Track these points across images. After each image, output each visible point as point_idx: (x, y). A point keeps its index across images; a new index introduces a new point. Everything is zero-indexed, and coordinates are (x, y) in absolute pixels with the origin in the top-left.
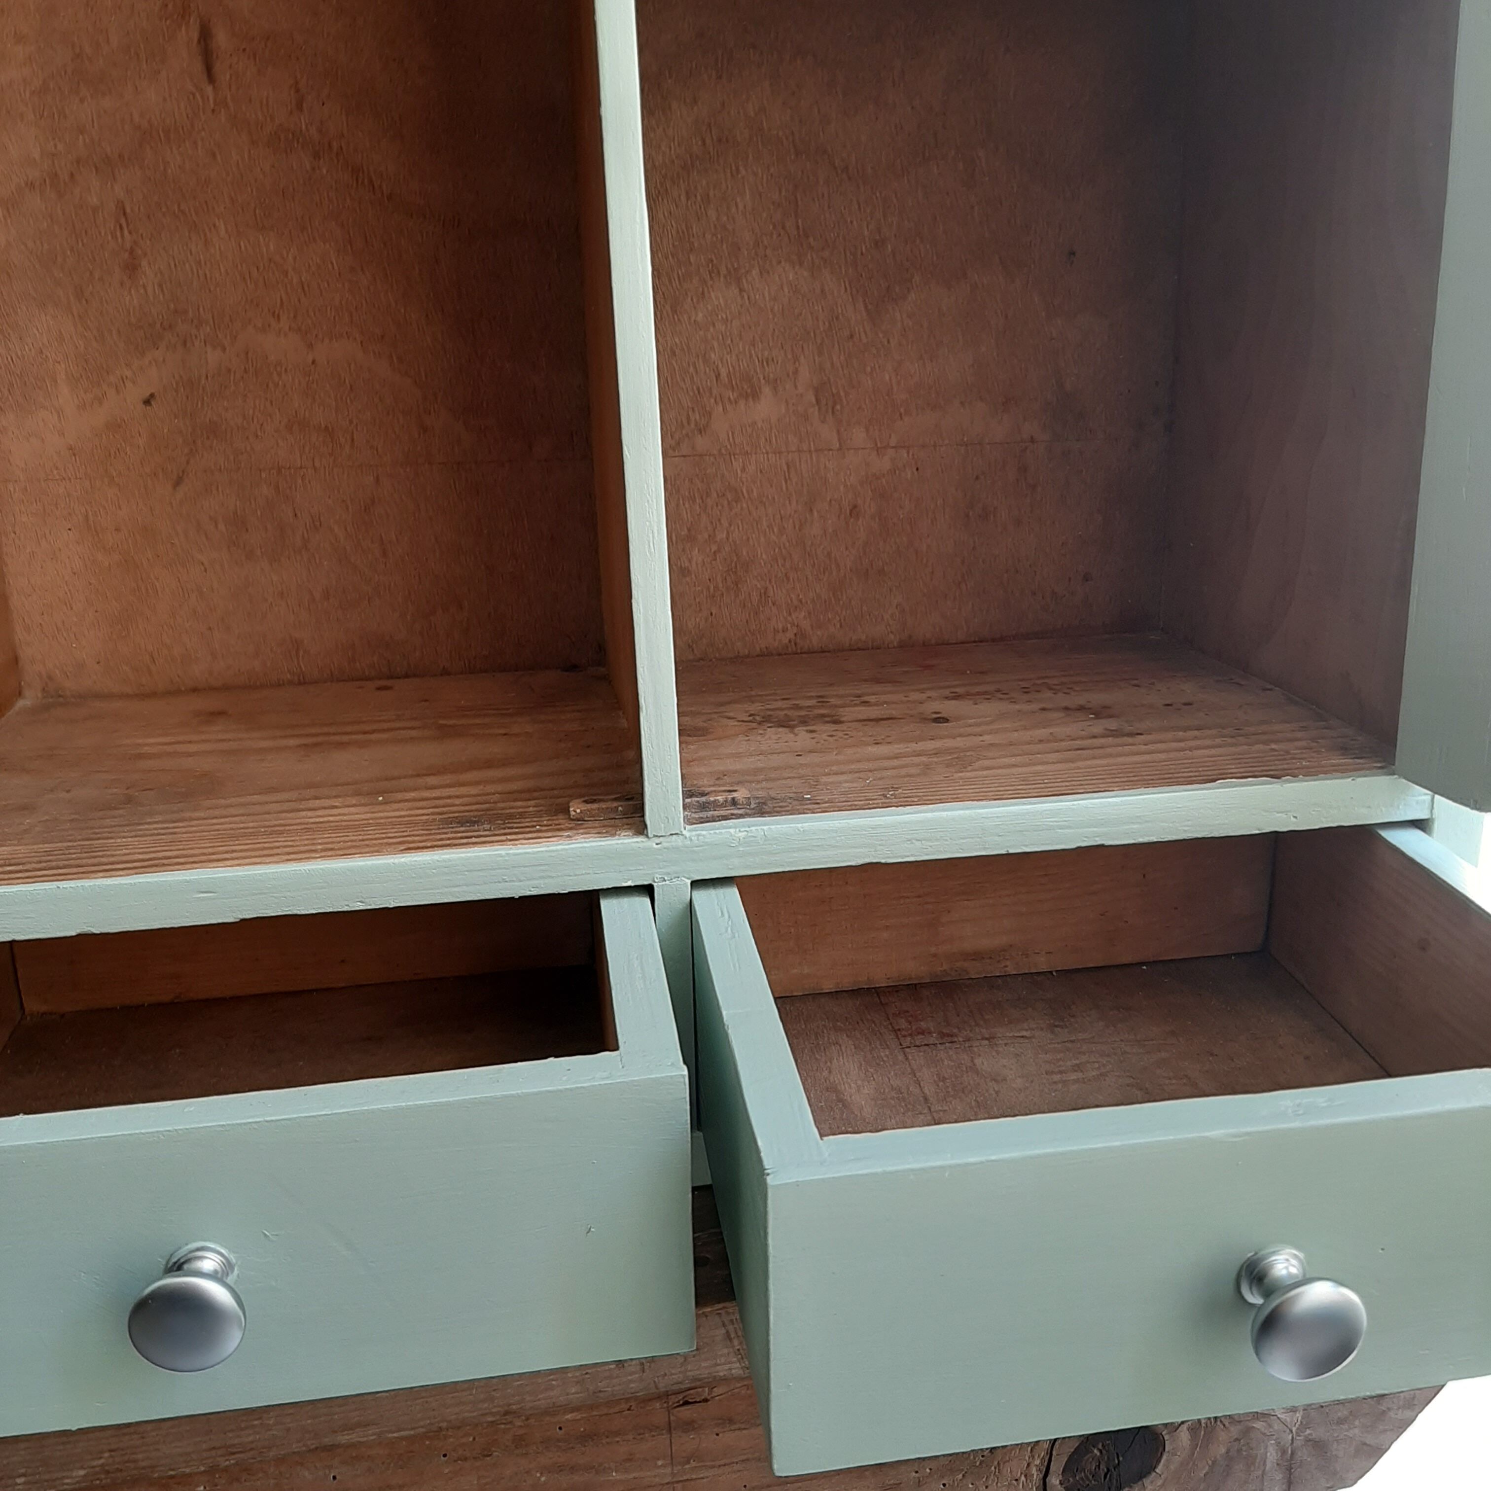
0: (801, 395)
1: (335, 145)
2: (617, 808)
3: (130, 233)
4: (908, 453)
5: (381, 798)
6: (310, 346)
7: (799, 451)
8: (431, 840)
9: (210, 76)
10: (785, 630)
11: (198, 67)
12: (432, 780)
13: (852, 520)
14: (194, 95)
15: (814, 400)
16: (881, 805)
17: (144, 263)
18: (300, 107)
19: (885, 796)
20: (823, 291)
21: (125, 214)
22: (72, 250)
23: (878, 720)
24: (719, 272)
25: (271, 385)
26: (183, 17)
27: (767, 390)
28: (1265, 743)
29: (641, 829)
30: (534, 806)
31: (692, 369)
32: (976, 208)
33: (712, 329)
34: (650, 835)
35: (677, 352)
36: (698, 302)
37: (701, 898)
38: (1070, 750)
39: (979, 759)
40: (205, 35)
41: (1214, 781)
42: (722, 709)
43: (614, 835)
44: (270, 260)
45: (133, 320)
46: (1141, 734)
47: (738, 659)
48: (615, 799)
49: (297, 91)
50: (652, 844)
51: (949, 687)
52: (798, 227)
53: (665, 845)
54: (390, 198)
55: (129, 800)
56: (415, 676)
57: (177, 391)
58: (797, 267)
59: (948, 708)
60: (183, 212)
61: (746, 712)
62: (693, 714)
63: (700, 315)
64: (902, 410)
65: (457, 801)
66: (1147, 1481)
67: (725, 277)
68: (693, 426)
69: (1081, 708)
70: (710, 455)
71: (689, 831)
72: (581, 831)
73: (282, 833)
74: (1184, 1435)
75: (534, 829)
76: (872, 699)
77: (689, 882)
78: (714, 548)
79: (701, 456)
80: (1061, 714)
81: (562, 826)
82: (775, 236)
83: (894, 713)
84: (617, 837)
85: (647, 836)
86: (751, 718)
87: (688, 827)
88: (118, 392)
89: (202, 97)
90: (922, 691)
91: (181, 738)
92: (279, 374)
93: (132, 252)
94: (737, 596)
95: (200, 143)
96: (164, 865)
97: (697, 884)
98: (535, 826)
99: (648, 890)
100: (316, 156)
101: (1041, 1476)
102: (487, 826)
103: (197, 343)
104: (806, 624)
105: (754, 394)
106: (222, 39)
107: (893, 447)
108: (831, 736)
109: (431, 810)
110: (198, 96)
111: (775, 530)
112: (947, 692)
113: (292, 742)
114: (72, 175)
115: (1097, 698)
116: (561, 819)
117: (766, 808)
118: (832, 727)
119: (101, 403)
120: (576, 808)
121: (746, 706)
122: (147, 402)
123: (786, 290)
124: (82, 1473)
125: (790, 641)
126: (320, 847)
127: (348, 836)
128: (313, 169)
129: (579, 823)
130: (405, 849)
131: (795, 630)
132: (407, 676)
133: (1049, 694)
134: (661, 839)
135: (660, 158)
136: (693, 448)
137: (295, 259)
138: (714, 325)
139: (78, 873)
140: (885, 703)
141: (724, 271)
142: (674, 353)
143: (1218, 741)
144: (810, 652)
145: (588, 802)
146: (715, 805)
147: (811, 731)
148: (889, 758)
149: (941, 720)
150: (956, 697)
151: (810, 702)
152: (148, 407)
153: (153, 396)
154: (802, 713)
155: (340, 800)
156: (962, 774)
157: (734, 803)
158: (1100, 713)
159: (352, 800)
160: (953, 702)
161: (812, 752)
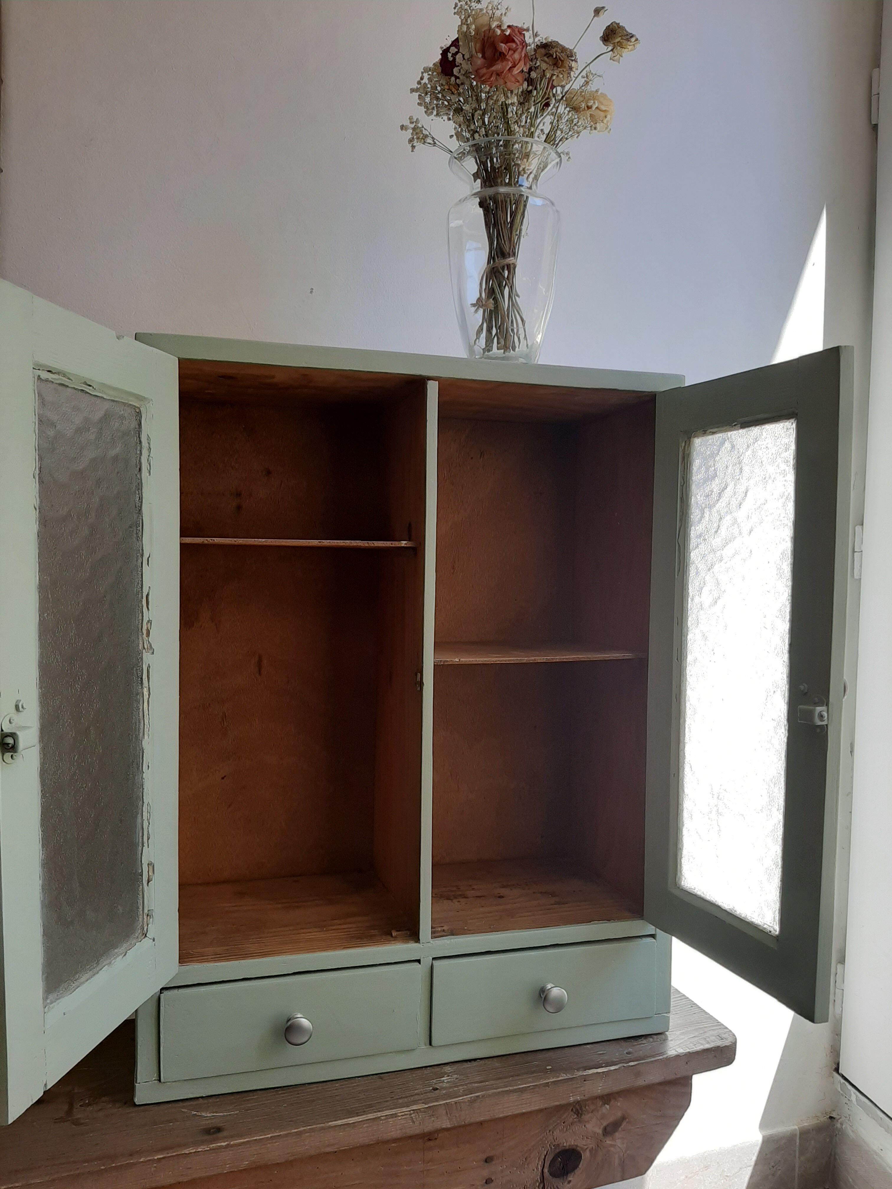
2: (410, 934)
3: (226, 723)
5: (325, 929)
8: (350, 945)
9: (260, 674)
11: (256, 671)
12: (338, 922)
14: (253, 679)
16: (489, 931)
18: (288, 682)
19: (490, 928)
21: (225, 716)
22: (206, 728)
23: (480, 897)
25: (266, 772)
26: (251, 656)
28: (605, 907)
29: (418, 941)
30: (379, 932)
37: (436, 963)
38: (544, 910)
39: (517, 913)
40: (259, 661)
41: (591, 922)
43: (408, 943)
45: (223, 751)
46: (567, 903)
48: (406, 930)
49: (288, 678)
50: (420, 946)
51: (500, 882)
53: (425, 946)
56: (304, 876)
57: (231, 775)
59: (503, 891)
65: (351, 930)
66: (576, 1171)
69: (546, 892)
71: (433, 941)
72: (397, 941)
74: (588, 1153)
75: (381, 941)
76: (475, 887)
77: (431, 958)
80: (539, 895)
81: (391, 939)
83: (485, 894)
84: (412, 944)
85: (420, 943)
87: (431, 940)
88: (214, 774)
89: (257, 680)
90: (491, 884)
93: (226, 728)
95: (254, 694)
96: (270, 954)
97: (434, 959)
98: (381, 939)
99: (419, 961)
100: (291, 697)
101: (542, 1168)
102: (365, 940)
103: (243, 758)
106: (265, 662)
108: (466, 903)
109: (344, 933)
110: (255, 679)
112: (500, 885)
113: (280, 906)
114: (210, 704)
115: (550, 888)
116: (389, 937)
117: (453, 932)
118: (465, 899)
119: (206, 779)
120: (394, 934)
122: (223, 778)
124: (247, 1163)
126: (315, 947)
127: (322, 943)
129: (395, 939)
130: (344, 948)
133: (534, 886)
134: (423, 944)
139: (239, 958)
140: (480, 889)
145: (397, 931)
146: (438, 932)
147: (459, 902)
148: (488, 913)
149: (502, 897)
150: (504, 887)
151: (455, 889)
152: (223, 780)
153: (225, 776)
154: (453, 894)
155: (312, 929)
156: (513, 919)
157: (444, 931)
158: (553, 895)
159: (316, 930)
160: (503, 889)
161: (462, 910)
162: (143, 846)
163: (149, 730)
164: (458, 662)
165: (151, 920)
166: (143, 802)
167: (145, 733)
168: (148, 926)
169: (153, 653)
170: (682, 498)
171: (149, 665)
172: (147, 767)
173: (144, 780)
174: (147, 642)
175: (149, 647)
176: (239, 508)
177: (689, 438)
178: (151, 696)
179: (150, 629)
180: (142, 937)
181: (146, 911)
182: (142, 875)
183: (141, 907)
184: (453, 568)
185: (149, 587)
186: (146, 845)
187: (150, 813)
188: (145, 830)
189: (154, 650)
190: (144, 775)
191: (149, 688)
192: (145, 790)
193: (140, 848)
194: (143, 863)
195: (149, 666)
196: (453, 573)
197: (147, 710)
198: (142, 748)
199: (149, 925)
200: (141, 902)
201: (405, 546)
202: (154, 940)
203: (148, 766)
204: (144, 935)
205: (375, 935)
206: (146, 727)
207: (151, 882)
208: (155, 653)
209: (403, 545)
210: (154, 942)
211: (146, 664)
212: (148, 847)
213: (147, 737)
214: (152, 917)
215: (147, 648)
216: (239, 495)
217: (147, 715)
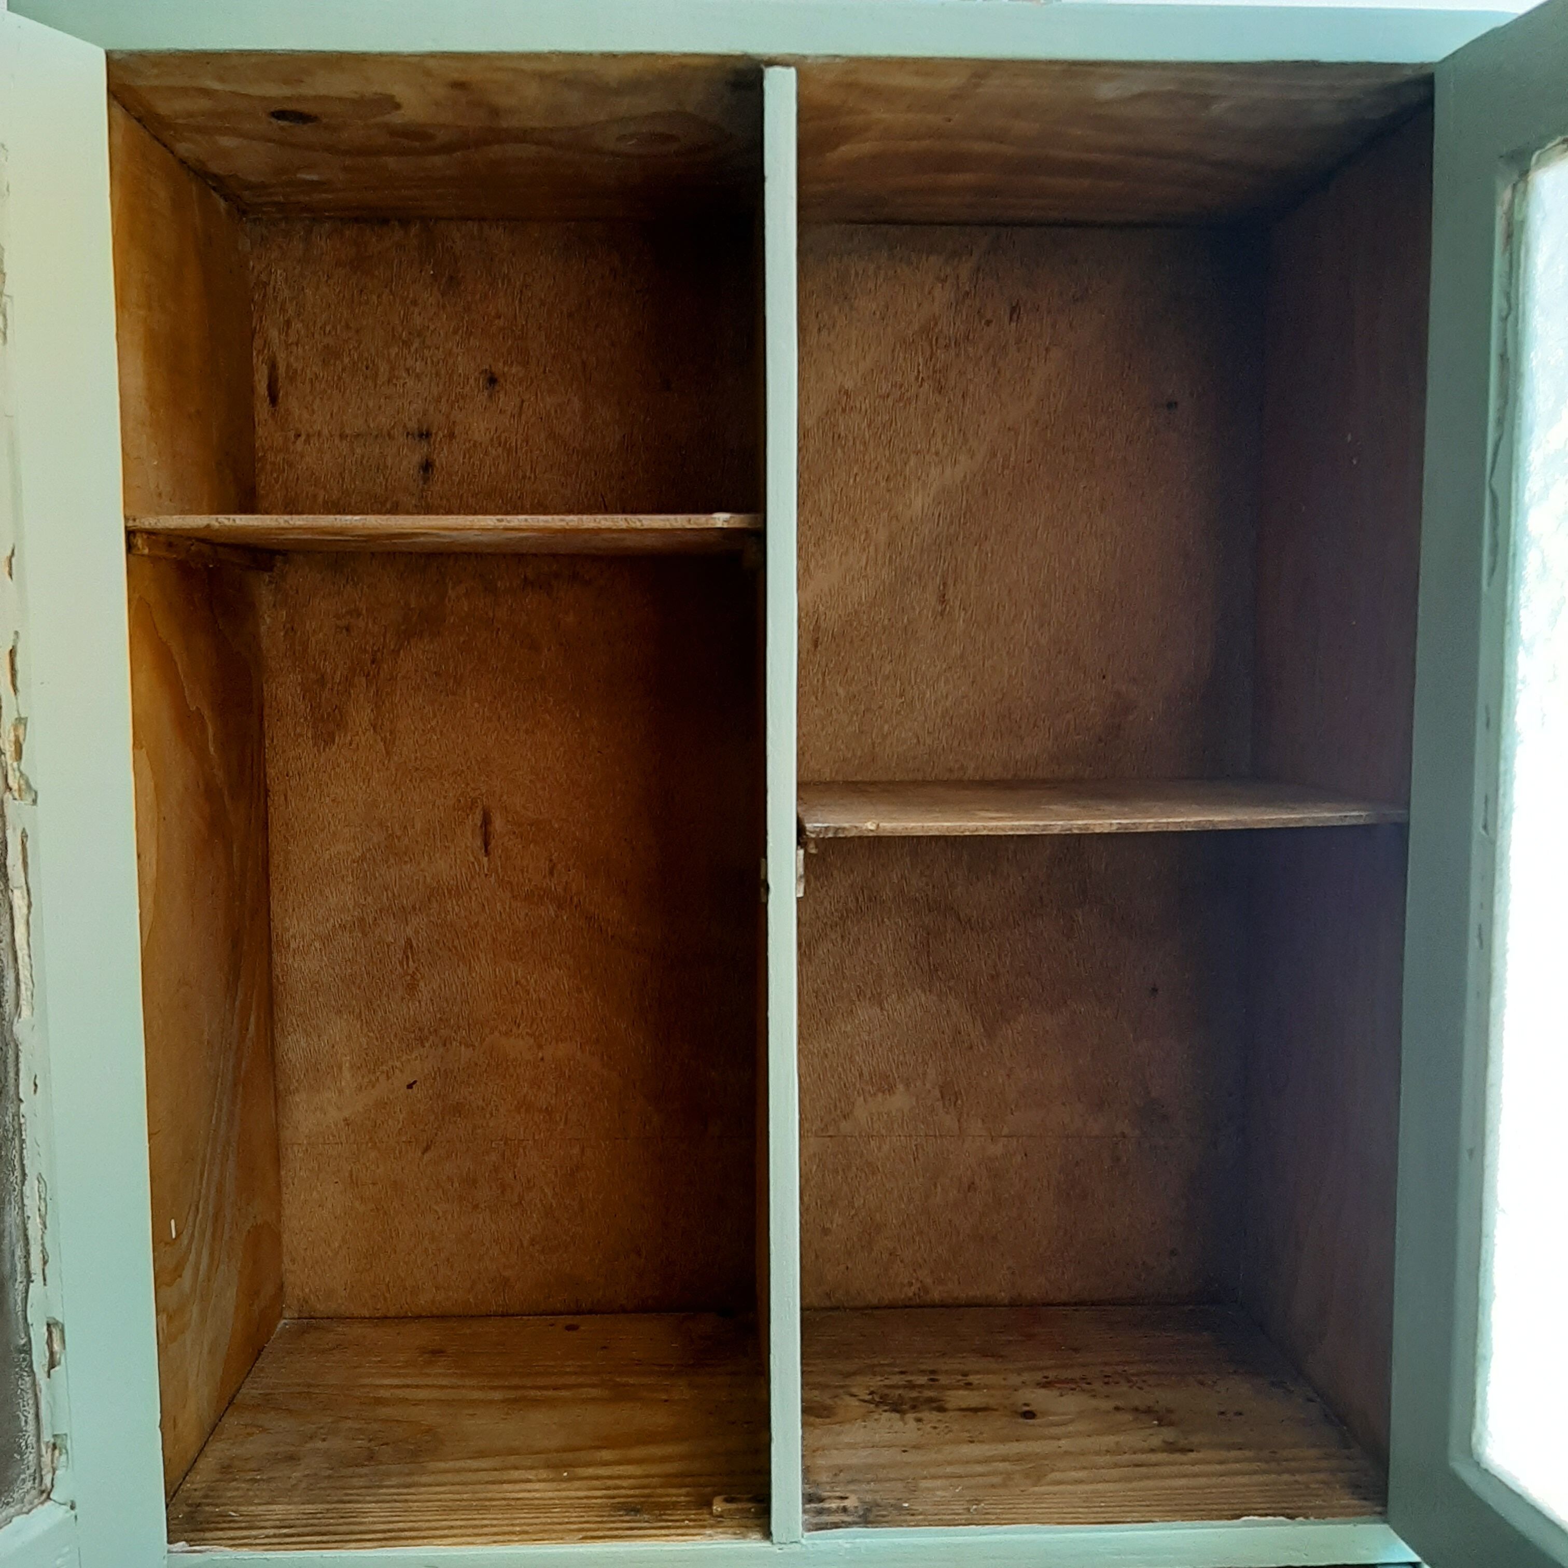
0: (929, 1091)
1: (575, 899)
2: (750, 1509)
4: (1018, 1141)
5: (565, 1474)
6: (540, 1047)
7: (926, 1135)
8: (603, 1529)
9: (487, 850)
10: (911, 1284)
11: (479, 842)
12: (606, 1455)
13: (970, 1194)
14: (473, 863)
15: (939, 1096)
16: (963, 1522)
17: (422, 984)
18: (551, 873)
19: (969, 1509)
20: (948, 1012)
21: (411, 947)
22: (368, 973)
23: (975, 1410)
24: (865, 996)
25: (507, 1076)
26: (471, 809)
27: (901, 1087)
28: (1292, 1472)
29: (767, 1534)
30: (685, 1496)
31: (840, 1069)
32: (1075, 953)
33: (857, 1038)
34: (774, 1541)
35: (830, 1055)
36: (847, 1017)
38: (1129, 1466)
39: (1053, 1470)
40: (486, 821)
41: (1238, 1517)
42: (847, 1382)
43: (744, 1537)
44: (517, 983)
45: (407, 1025)
46: (1192, 1451)
47: (868, 1310)
48: (749, 1500)
49: (551, 860)
50: (775, 1549)
51: (1041, 1369)
52: (929, 963)
53: (785, 1550)
54: (612, 937)
55: (371, 1457)
56: (596, 1313)
57: (435, 1079)
58: (928, 993)
59: (1037, 1398)
60: (456, 948)
61: (868, 1387)
62: (824, 1387)
63: (849, 1027)
64: (1013, 1107)
65: (625, 1483)
67: (870, 999)
68: (839, 1111)
69: (1149, 1411)
70: (852, 1136)
71: (807, 1539)
72: (720, 1530)
73: (486, 1508)
75: (682, 1524)
76: (976, 1379)
78: (853, 1212)
79: (845, 1136)
80: (1129, 1417)
81: (705, 1523)
82: (911, 970)
83: (992, 1402)
84: (748, 1540)
85: (772, 1541)
86: (870, 1397)
87: (807, 1534)
88: (388, 1078)
89: (479, 865)
90: (1019, 1372)
91: (409, 1381)
92: (515, 1068)
93: (413, 976)
94: (870, 1254)
95: (474, 898)
98: (683, 1520)
100: (560, 907)
102: (646, 1517)
103: (454, 1043)
104: (929, 1281)
105: (891, 1089)
106: (498, 824)
107: (1005, 1136)
108: (935, 1428)
109: (604, 1492)
110: (476, 864)
111: (905, 1199)
112: (1038, 1376)
114: (375, 920)
115: (1163, 1397)
116: (705, 1516)
117: (871, 1518)
118: (935, 1415)
119: (373, 1087)
120: (718, 1505)
121: (867, 1379)
122: (410, 1086)
123: (919, 1010)
125: (915, 1294)
126: (518, 1529)
127: (538, 1518)
128: (557, 916)
129: (718, 1521)
130: (583, 1538)
131: (919, 1285)
132: (590, 1312)
133: (1124, 1387)
134: (783, 1546)
135: (823, 911)
136: (839, 1130)
137: (536, 982)
138: (859, 1035)
140: (986, 1387)
141: (869, 995)
142: (826, 1055)
143: (1254, 1466)
144: (933, 1306)
145: (727, 1500)
146: (829, 1511)
147: (919, 1420)
148: (979, 1462)
149: (1029, 1415)
150: (1047, 1384)
151: (922, 1380)
152: (410, 1090)
153: (415, 1082)
154: (914, 1394)
155: (534, 1472)
156: (1036, 1489)
157: (845, 1510)
158: (1163, 1418)
159: (543, 1474)
160: (1043, 1391)
161: (914, 1447)
162: (29, 1280)
163: (32, 995)
164: (872, 831)
165: (63, 1458)
166: (24, 1175)
167: (22, 1002)
168: (54, 1474)
169: (35, 802)
170: (1503, 357)
171: (24, 831)
172: (33, 1088)
173: (22, 1120)
174: (18, 774)
175: (23, 787)
176: (427, 466)
177: (1524, 173)
178: (32, 910)
179: (24, 740)
180: (36, 1501)
181: (47, 1437)
182: (29, 1352)
183: (31, 1427)
184: (942, 599)
185: (16, 633)
186: (37, 1277)
187: (45, 1199)
188: (32, 1242)
189: (36, 793)
190: (22, 1106)
191: (28, 890)
192: (28, 1144)
193: (20, 1287)
194: (30, 1321)
195: (24, 836)
196: (942, 614)
197: (25, 946)
198: (14, 1041)
199: (57, 1472)
200: (31, 1417)
201: (725, 526)
202: (72, 1507)
203: (36, 1085)
204: (45, 1495)
205: (675, 1506)
206: (23, 987)
207: (57, 1368)
208: (39, 801)
209: (719, 525)
210: (73, 1512)
211: (14, 829)
212: (45, 1284)
213: (29, 1013)
214: (64, 1451)
215: (20, 789)
216: (425, 435)
217: (27, 959)
